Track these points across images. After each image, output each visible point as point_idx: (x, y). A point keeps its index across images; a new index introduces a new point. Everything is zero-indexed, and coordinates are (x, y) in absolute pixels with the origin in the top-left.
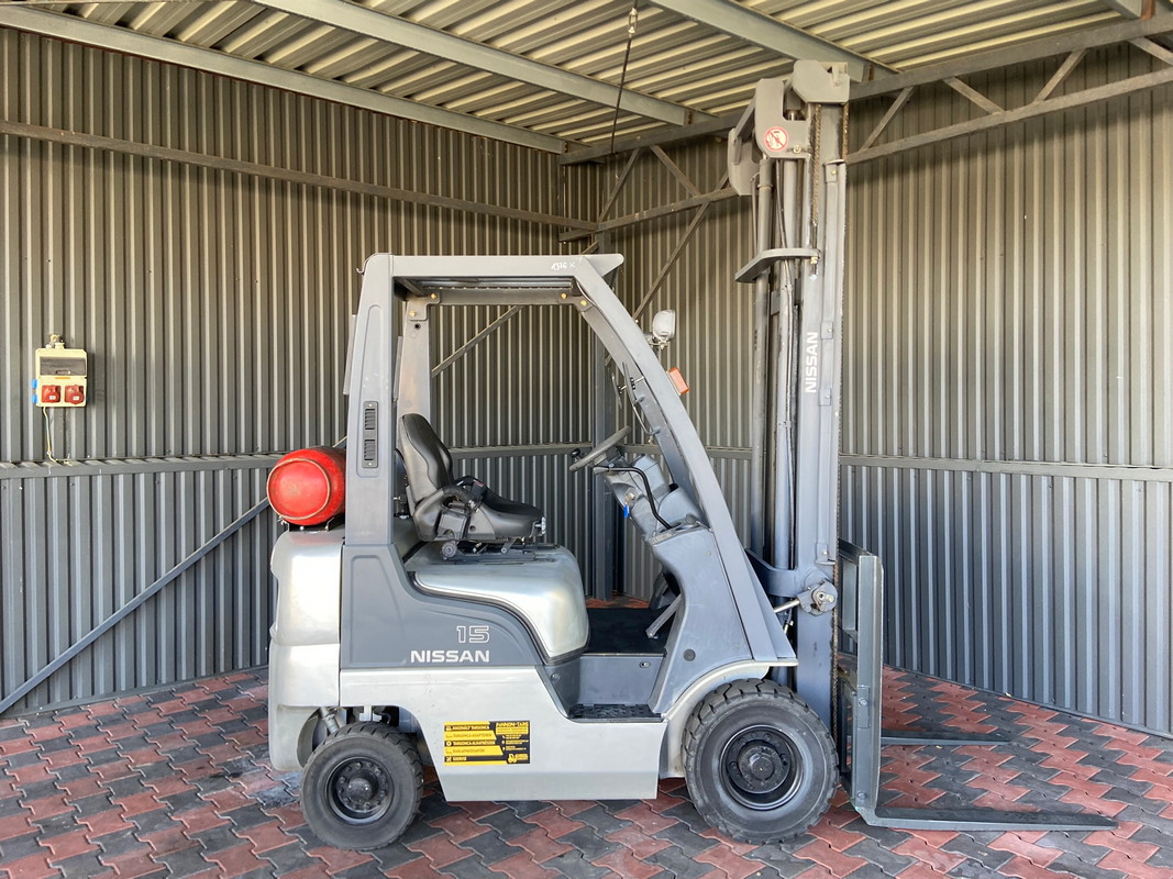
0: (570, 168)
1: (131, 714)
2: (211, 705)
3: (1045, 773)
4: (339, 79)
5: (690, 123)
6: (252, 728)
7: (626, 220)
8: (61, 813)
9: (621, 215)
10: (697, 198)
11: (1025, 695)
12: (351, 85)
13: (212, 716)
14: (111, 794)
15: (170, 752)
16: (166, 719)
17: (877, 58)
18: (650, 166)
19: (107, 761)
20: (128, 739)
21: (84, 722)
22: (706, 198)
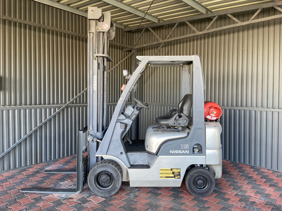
0: (125, 33)
1: (15, 175)
2: (37, 172)
3: (254, 181)
4: (68, 5)
5: (159, 22)
6: (51, 178)
7: (142, 46)
8: (3, 205)
9: (140, 45)
10: (161, 41)
11: (242, 162)
12: (71, 7)
13: (39, 175)
14: (16, 199)
15: (30, 185)
16: (26, 177)
17: (209, 8)
18: (148, 33)
19: (12, 189)
20: (17, 182)
21: (3, 178)
22: (164, 41)
